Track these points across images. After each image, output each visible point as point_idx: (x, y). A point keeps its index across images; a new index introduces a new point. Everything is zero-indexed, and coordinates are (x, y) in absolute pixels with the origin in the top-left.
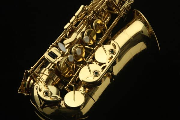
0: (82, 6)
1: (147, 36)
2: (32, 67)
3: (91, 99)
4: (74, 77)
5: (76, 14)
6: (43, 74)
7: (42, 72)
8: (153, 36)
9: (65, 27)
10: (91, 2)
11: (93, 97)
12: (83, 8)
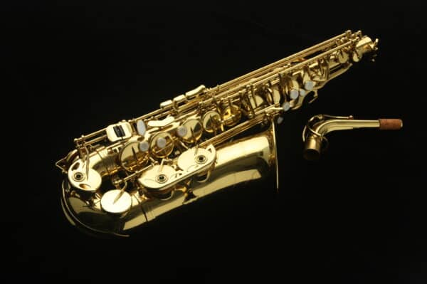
0: (202, 86)
1: (266, 162)
2: (83, 136)
3: (143, 215)
4: (137, 174)
5: (189, 93)
6: (98, 152)
7: (97, 150)
8: (274, 166)
9: (163, 104)
10: (215, 86)
11: (147, 214)
12: (203, 89)
